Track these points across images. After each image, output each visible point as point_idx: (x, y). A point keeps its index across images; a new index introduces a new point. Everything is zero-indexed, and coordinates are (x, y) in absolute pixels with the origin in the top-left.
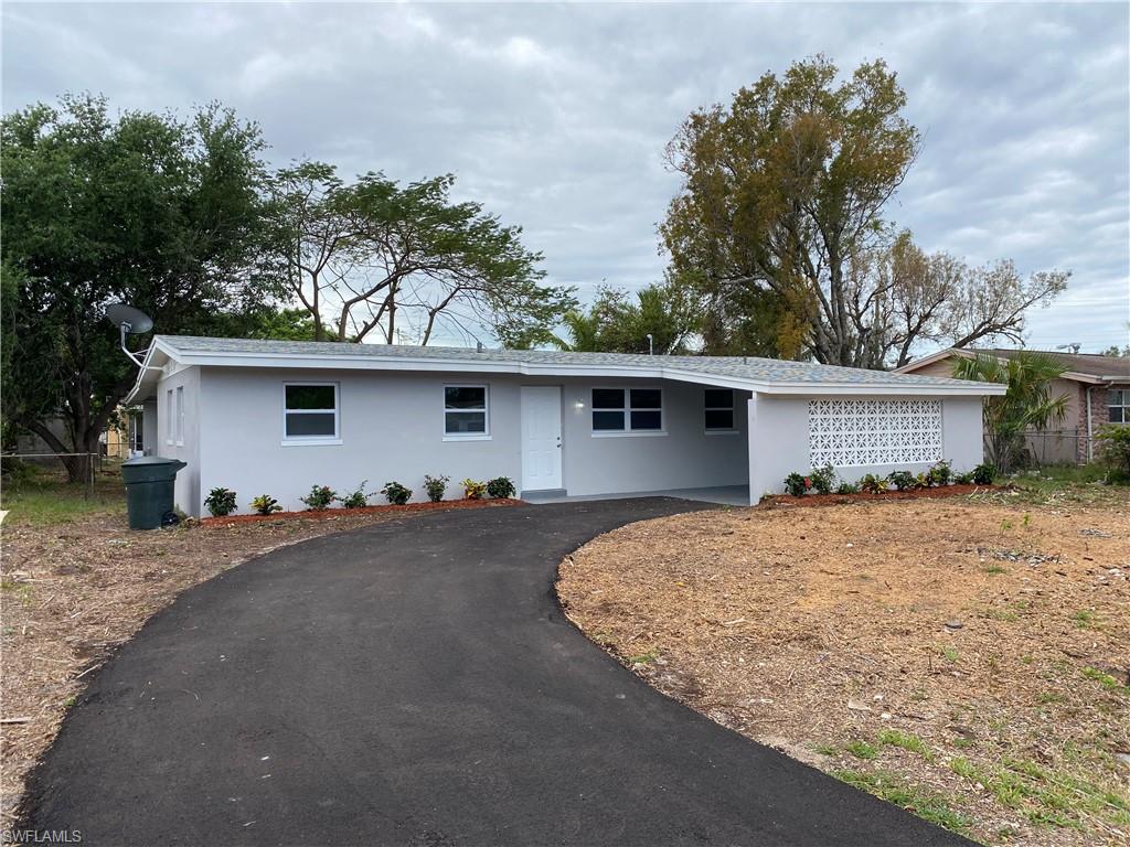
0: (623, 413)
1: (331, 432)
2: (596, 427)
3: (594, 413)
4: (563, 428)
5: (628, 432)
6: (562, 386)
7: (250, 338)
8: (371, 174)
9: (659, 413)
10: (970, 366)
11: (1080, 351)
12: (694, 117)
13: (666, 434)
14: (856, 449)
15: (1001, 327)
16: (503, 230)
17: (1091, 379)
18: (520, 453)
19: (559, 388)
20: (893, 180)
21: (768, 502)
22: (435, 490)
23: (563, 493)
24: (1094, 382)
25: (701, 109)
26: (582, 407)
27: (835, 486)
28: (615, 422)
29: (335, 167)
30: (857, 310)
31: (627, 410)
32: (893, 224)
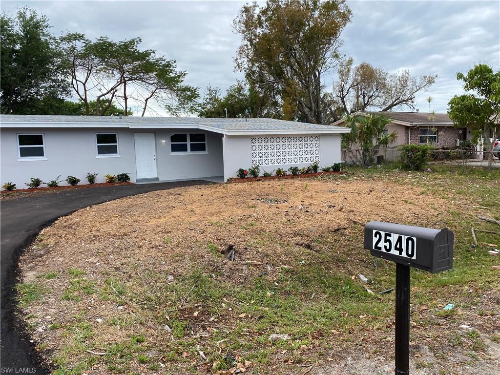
0: (186, 144)
1: (43, 155)
2: (173, 150)
3: (172, 144)
4: (156, 151)
5: (189, 152)
6: (155, 133)
7: (11, 114)
8: (101, 37)
9: (204, 144)
10: (351, 120)
11: (419, 112)
12: (245, 7)
13: (208, 153)
14: (276, 158)
15: (406, 101)
16: (167, 62)
17: (408, 124)
18: (136, 163)
19: (154, 134)
20: (336, 35)
21: (230, 181)
22: (91, 179)
23: (157, 179)
24: (409, 125)
25: (247, 4)
26: (165, 142)
27: (261, 174)
28: (183, 148)
29: (84, 35)
30: (343, 95)
31: (189, 143)
32: (345, 55)
